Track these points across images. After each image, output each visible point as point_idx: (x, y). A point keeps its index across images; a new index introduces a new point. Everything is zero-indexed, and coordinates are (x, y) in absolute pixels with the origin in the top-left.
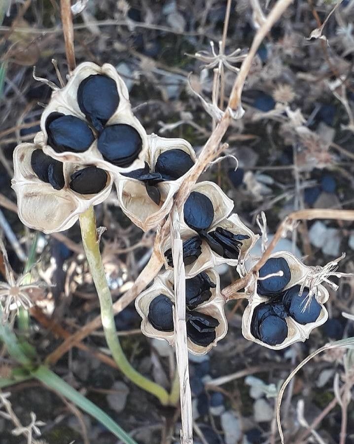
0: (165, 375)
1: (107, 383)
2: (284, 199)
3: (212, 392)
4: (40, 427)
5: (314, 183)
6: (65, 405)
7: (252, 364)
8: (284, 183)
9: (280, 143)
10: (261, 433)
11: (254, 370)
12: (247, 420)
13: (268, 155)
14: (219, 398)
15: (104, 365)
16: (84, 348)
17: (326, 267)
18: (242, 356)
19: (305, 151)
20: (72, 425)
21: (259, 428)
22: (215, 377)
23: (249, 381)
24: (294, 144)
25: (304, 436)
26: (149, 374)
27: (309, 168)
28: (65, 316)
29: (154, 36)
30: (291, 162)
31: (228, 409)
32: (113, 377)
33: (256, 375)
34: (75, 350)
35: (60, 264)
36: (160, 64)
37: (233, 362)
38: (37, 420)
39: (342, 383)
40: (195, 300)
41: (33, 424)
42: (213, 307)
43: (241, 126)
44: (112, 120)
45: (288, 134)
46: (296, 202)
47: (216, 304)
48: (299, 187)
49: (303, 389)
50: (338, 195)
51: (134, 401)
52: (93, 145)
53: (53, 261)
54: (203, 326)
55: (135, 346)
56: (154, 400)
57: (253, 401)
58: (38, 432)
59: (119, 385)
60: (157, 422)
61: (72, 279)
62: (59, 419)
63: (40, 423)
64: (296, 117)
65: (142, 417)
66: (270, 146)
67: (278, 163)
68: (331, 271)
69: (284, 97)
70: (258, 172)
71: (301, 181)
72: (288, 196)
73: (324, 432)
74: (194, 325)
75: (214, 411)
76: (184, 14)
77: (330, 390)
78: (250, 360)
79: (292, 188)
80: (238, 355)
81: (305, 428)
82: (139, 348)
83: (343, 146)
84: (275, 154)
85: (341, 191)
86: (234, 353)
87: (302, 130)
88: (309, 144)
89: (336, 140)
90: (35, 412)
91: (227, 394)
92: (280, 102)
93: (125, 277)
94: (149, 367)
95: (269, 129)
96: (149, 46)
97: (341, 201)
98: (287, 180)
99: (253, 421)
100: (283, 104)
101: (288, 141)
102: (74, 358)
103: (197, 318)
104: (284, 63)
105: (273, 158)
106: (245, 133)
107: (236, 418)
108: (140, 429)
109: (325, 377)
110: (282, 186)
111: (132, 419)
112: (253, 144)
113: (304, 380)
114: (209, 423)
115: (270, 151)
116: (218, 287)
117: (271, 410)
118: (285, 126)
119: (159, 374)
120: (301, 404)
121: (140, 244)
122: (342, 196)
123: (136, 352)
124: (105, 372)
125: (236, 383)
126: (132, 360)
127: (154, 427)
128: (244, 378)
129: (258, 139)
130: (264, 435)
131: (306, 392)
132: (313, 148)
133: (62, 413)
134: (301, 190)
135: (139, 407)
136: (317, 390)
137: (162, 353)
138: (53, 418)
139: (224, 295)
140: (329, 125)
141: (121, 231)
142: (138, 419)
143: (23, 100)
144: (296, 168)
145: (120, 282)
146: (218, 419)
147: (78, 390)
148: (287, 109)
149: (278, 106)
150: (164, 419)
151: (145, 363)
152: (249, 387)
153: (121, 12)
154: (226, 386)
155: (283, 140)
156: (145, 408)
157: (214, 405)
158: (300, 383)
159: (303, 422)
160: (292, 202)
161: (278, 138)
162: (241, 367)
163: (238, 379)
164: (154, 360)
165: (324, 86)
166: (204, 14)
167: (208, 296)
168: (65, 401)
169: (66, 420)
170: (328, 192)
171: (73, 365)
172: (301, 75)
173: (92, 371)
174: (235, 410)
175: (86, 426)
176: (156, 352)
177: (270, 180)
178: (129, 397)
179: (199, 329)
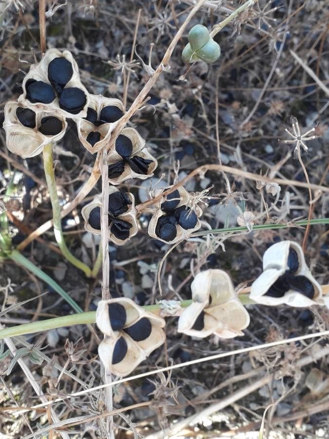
0: (89, 259)
1: (54, 263)
2: (163, 158)
3: (117, 270)
4: (13, 288)
5: (181, 149)
6: (28, 276)
7: (142, 254)
8: (164, 149)
9: (162, 125)
10: (145, 295)
11: (143, 257)
12: (138, 287)
13: (155, 132)
14: (122, 273)
15: (52, 251)
16: (40, 240)
17: (202, 192)
18: (136, 249)
19: (177, 129)
20: (32, 287)
21: (144, 291)
22: (119, 261)
23: (140, 264)
24: (170, 126)
25: (172, 296)
26: (80, 258)
27: (179, 140)
28: (30, 222)
29: (90, 59)
30: (169, 136)
31: (126, 280)
32: (58, 259)
33: (144, 260)
34: (35, 241)
35: (28, 191)
36: (93, 76)
37: (130, 252)
38: (11, 283)
39: (195, 264)
40: (119, 211)
41: (9, 285)
42: (129, 216)
43: (140, 115)
44: (68, 85)
45: (167, 119)
46: (171, 159)
47: (131, 214)
48: (172, 151)
49: (171, 269)
50: (194, 156)
51: (70, 274)
52: (55, 100)
53: (24, 189)
54: (123, 227)
55: (72, 241)
56: (82, 274)
57: (141, 276)
58: (12, 290)
59: (61, 264)
60: (83, 287)
61: (35, 200)
62: (24, 284)
63: (13, 285)
64: (172, 107)
65: (74, 284)
66: (156, 127)
67: (160, 136)
68: (205, 195)
69: (166, 95)
70: (149, 141)
71: (174, 147)
72: (166, 156)
73: (183, 295)
74: (117, 226)
75: (118, 281)
76: (108, 48)
77: (188, 270)
78: (140, 251)
79: (168, 152)
80: (133, 248)
81: (172, 292)
82: (74, 242)
83: (199, 128)
84: (159, 132)
85: (196, 154)
86: (131, 247)
87: (176, 116)
88: (180, 125)
89: (194, 124)
90: (11, 278)
91: (126, 271)
92: (163, 98)
93: (67, 199)
94: (80, 254)
95: (156, 117)
96: (87, 65)
97: (196, 160)
98: (165, 147)
99: (141, 287)
100: (165, 99)
101: (167, 123)
102: (35, 247)
103: (119, 222)
104: (166, 79)
105: (158, 134)
106: (142, 118)
107: (131, 286)
108: (73, 291)
109: (184, 262)
110: (163, 150)
111: (68, 285)
112: (146, 125)
113: (172, 264)
114: (115, 288)
115: (156, 130)
116: (133, 204)
117: (152, 281)
118: (166, 115)
119: (86, 258)
120: (170, 277)
121: (78, 179)
122: (197, 157)
123: (72, 245)
124: (53, 257)
125: (132, 265)
126: (70, 248)
127: (82, 290)
128: (136, 262)
129: (149, 122)
130: (148, 296)
131: (173, 271)
132: (182, 127)
133: (26, 280)
134: (174, 153)
135: (73, 278)
136: (180, 270)
137: (88, 246)
138: (20, 283)
139: (137, 209)
140: (191, 116)
141: (66, 172)
142: (72, 285)
143: (10, 93)
144: (171, 140)
145: (64, 202)
146: (120, 286)
147: (37, 266)
148: (168, 103)
149: (163, 101)
150: (88, 285)
151: (77, 252)
152: (139, 268)
153: (71, 43)
154: (126, 266)
155: (163, 123)
156: (76, 279)
157: (118, 277)
158: (170, 265)
159: (171, 288)
160: (168, 159)
161: (161, 122)
162: (135, 255)
163: (133, 263)
164: (83, 250)
165: (189, 92)
166: (120, 49)
167: (126, 210)
168: (28, 273)
169: (28, 284)
170: (189, 155)
171: (34, 252)
172: (175, 87)
173: (45, 256)
174: (131, 281)
175: (40, 288)
176: (84, 245)
177: (156, 146)
178: (67, 272)
179: (120, 229)
